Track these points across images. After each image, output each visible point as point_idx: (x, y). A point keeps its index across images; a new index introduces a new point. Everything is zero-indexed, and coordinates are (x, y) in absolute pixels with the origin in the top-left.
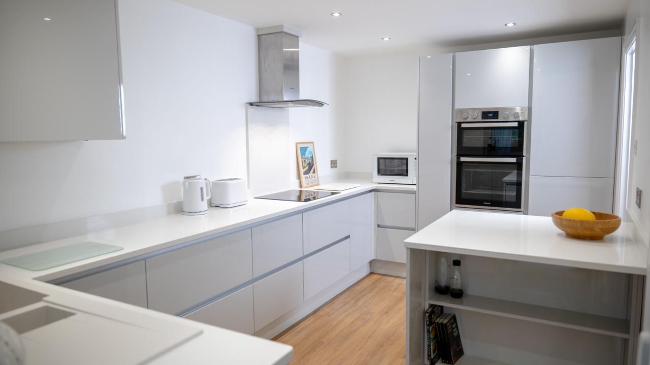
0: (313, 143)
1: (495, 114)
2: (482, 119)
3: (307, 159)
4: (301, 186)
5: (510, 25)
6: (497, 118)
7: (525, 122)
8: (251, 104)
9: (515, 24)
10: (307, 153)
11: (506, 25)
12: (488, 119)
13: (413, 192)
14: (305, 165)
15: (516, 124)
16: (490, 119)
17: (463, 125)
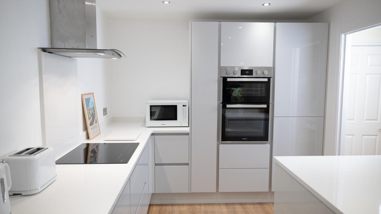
0: (93, 93)
1: (250, 72)
2: (241, 75)
3: (91, 110)
4: (88, 138)
5: (266, 5)
6: (252, 75)
7: (271, 78)
8: (44, 50)
9: (270, 4)
10: (90, 105)
11: (263, 5)
12: (245, 75)
13: (187, 134)
14: (90, 116)
15: (266, 80)
16: (247, 75)
17: (229, 80)
